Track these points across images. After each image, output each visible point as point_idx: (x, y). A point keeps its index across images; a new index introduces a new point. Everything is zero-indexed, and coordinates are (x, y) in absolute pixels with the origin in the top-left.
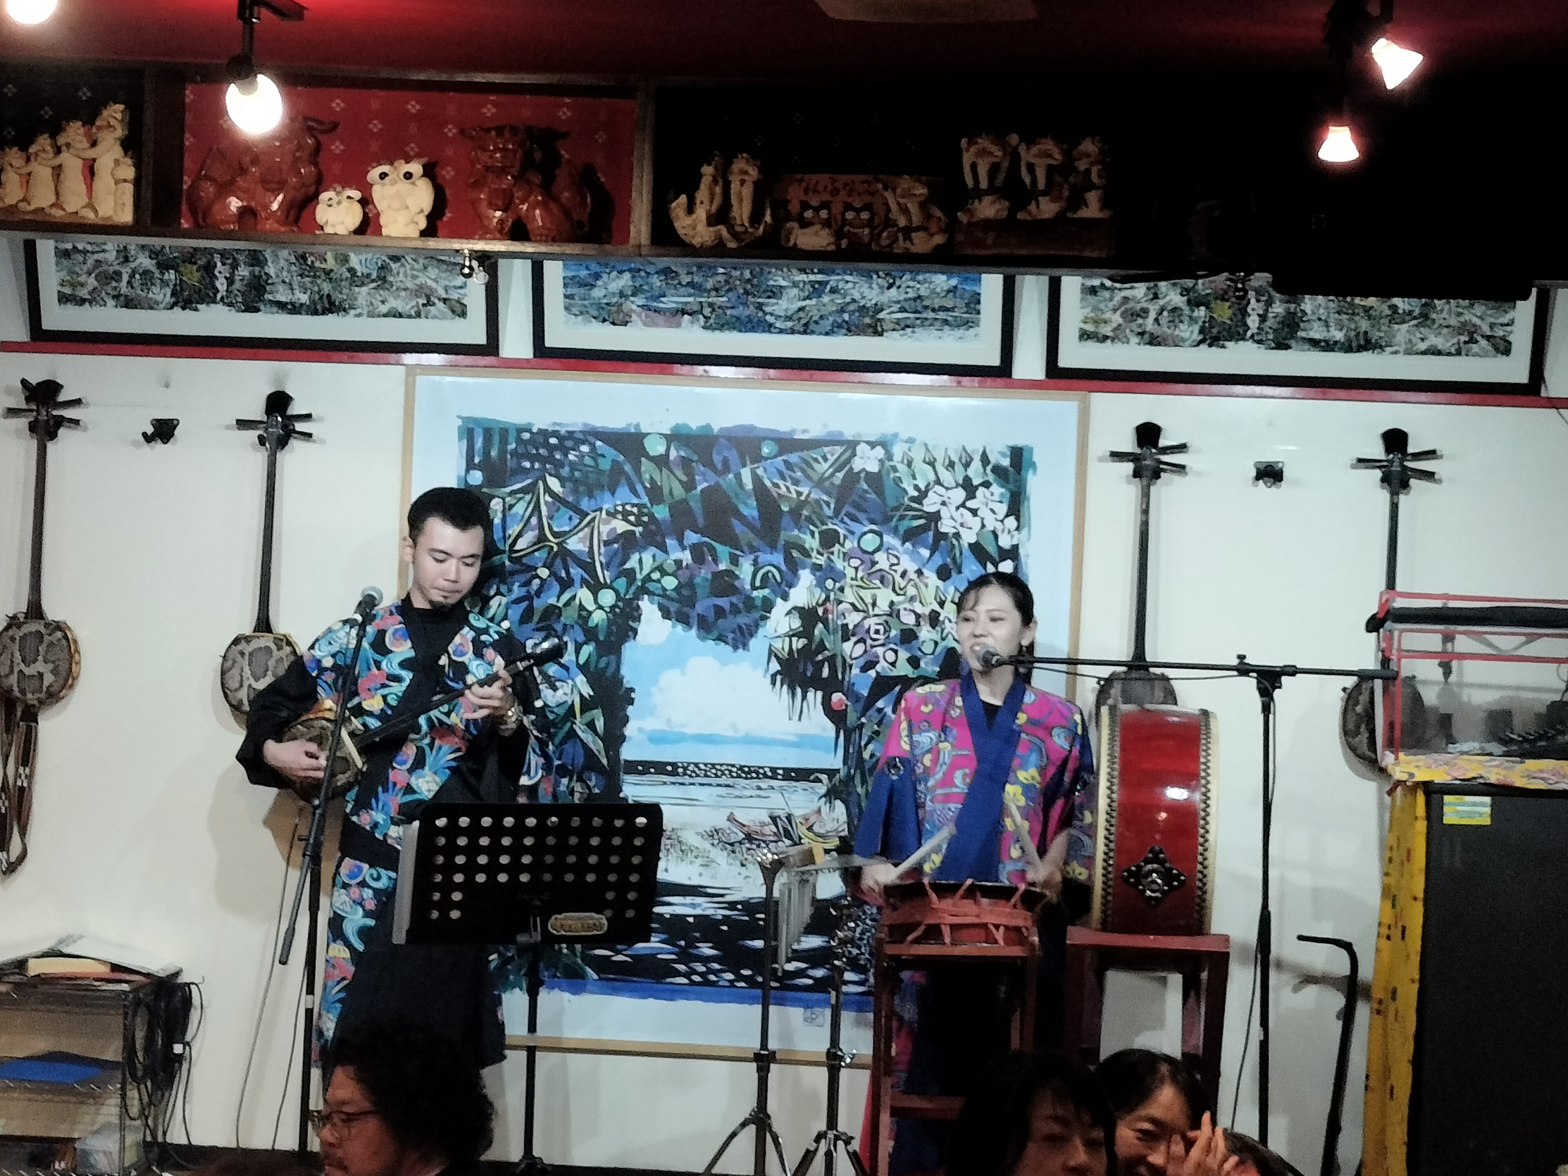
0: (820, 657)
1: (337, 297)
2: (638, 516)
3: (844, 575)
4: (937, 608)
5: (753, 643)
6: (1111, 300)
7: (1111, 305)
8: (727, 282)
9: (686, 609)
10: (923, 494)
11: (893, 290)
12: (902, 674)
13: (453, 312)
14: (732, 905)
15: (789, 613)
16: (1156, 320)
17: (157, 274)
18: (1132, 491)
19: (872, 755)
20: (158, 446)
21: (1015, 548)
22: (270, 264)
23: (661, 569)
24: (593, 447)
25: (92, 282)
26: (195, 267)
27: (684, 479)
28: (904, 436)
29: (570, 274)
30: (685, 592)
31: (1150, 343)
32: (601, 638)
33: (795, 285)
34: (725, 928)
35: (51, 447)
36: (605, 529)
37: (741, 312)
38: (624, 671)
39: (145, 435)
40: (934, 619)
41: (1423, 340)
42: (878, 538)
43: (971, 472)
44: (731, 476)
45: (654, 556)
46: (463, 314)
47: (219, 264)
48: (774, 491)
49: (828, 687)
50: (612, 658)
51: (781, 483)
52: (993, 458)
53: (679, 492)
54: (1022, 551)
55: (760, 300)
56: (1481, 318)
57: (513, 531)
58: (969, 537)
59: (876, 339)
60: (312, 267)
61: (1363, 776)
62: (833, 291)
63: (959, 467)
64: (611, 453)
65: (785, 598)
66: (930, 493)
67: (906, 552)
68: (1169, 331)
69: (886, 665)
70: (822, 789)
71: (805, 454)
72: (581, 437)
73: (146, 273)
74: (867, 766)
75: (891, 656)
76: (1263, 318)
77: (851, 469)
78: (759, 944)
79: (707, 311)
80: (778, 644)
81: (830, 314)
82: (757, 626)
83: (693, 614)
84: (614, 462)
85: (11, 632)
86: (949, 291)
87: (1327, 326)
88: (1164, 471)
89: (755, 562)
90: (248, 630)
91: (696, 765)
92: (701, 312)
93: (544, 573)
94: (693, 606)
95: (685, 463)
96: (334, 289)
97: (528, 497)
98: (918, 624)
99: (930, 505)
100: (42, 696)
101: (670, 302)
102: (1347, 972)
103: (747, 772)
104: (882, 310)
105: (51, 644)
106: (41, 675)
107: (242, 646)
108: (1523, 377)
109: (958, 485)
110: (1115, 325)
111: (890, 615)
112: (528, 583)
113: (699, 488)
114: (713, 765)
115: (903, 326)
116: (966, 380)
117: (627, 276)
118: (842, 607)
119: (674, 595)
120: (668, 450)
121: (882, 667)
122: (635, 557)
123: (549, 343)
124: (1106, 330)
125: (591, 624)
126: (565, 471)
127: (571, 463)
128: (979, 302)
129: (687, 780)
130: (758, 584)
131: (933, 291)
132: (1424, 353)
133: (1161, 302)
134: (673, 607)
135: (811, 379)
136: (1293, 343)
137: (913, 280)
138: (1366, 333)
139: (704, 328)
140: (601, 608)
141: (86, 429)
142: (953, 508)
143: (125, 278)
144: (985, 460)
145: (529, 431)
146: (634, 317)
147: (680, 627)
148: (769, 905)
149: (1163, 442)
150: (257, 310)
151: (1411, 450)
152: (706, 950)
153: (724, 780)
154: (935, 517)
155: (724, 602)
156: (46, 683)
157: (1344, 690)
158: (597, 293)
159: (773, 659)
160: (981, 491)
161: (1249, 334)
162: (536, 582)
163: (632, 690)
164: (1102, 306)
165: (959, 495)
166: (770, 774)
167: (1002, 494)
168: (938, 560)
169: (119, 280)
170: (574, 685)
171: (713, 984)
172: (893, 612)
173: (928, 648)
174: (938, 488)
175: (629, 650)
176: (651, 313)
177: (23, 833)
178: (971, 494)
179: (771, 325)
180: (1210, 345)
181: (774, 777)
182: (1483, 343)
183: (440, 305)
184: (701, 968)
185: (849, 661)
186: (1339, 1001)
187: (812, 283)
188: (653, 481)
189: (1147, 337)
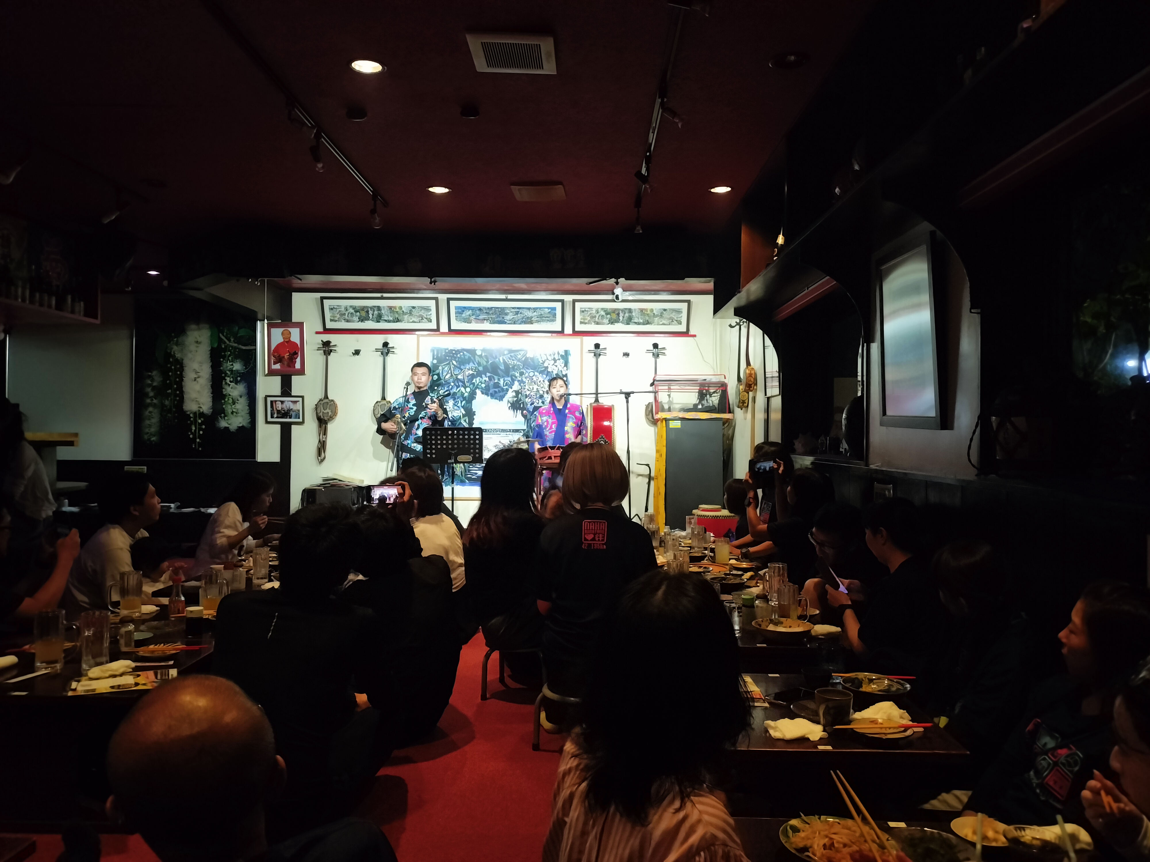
0: (520, 402)
1: (399, 318)
2: (475, 370)
3: (525, 382)
5: (504, 399)
6: (587, 313)
7: (587, 315)
8: (495, 312)
9: (487, 392)
10: (544, 362)
11: (535, 313)
13: (428, 321)
15: (512, 392)
16: (598, 318)
17: (355, 314)
18: (594, 360)
20: (356, 356)
22: (382, 310)
23: (481, 382)
24: (464, 353)
25: (338, 316)
26: (363, 312)
27: (486, 360)
28: (539, 348)
29: (456, 311)
30: (487, 388)
32: (467, 399)
33: (511, 312)
35: (329, 357)
36: (467, 373)
37: (498, 319)
38: (473, 407)
39: (353, 353)
41: (661, 322)
42: (533, 373)
44: (497, 359)
45: (479, 379)
46: (431, 322)
47: (370, 311)
48: (508, 362)
49: (522, 409)
50: (470, 404)
51: (510, 361)
52: (560, 353)
53: (485, 363)
55: (503, 316)
56: (674, 316)
57: (445, 374)
58: (555, 372)
59: (532, 325)
60: (393, 311)
62: (521, 313)
63: (552, 356)
64: (468, 354)
65: (511, 388)
66: (546, 362)
67: (540, 376)
68: (601, 321)
70: (522, 434)
71: (515, 353)
72: (460, 351)
73: (352, 313)
75: (537, 401)
76: (623, 317)
77: (526, 357)
79: (490, 319)
80: (510, 399)
81: (520, 319)
82: (505, 396)
83: (489, 393)
84: (469, 357)
85: (320, 402)
86: (548, 313)
87: (639, 319)
88: (601, 355)
89: (504, 380)
90: (380, 400)
91: (491, 429)
93: (452, 384)
94: (489, 391)
95: (486, 357)
96: (399, 316)
97: (448, 366)
100: (329, 417)
101: (481, 317)
102: (649, 473)
103: (503, 431)
104: (532, 318)
105: (330, 405)
106: (328, 413)
107: (378, 403)
108: (685, 330)
109: (552, 360)
110: (588, 320)
111: (537, 391)
112: (449, 387)
113: (490, 362)
114: (495, 429)
115: (538, 322)
116: (553, 334)
117: (471, 311)
118: (525, 390)
119: (484, 388)
121: (535, 404)
122: (475, 379)
123: (452, 328)
124: (586, 321)
125: (465, 396)
126: (457, 359)
127: (458, 357)
128: (556, 315)
129: (489, 433)
130: (505, 385)
131: (545, 313)
132: (661, 325)
133: (599, 314)
134: (484, 391)
135: (516, 335)
136: (630, 323)
137: (540, 310)
138: (648, 321)
139: (490, 323)
140: (466, 392)
141: (338, 353)
142: (551, 365)
144: (558, 353)
145: (448, 350)
146: (473, 321)
147: (486, 396)
149: (601, 348)
150: (380, 322)
151: (659, 348)
153: (498, 433)
154: (547, 367)
155: (497, 390)
156: (329, 415)
157: (646, 406)
158: (463, 315)
159: (509, 403)
160: (558, 361)
161: (620, 321)
162: (451, 387)
163: (475, 412)
165: (553, 362)
167: (563, 362)
169: (345, 315)
170: (461, 411)
172: (538, 391)
174: (547, 360)
175: (473, 402)
176: (477, 320)
177: (324, 452)
178: (555, 362)
179: (506, 322)
180: (611, 324)
181: (510, 432)
182: (675, 322)
183: (425, 319)
185: (527, 403)
186: (647, 480)
188: (478, 361)
189: (596, 323)
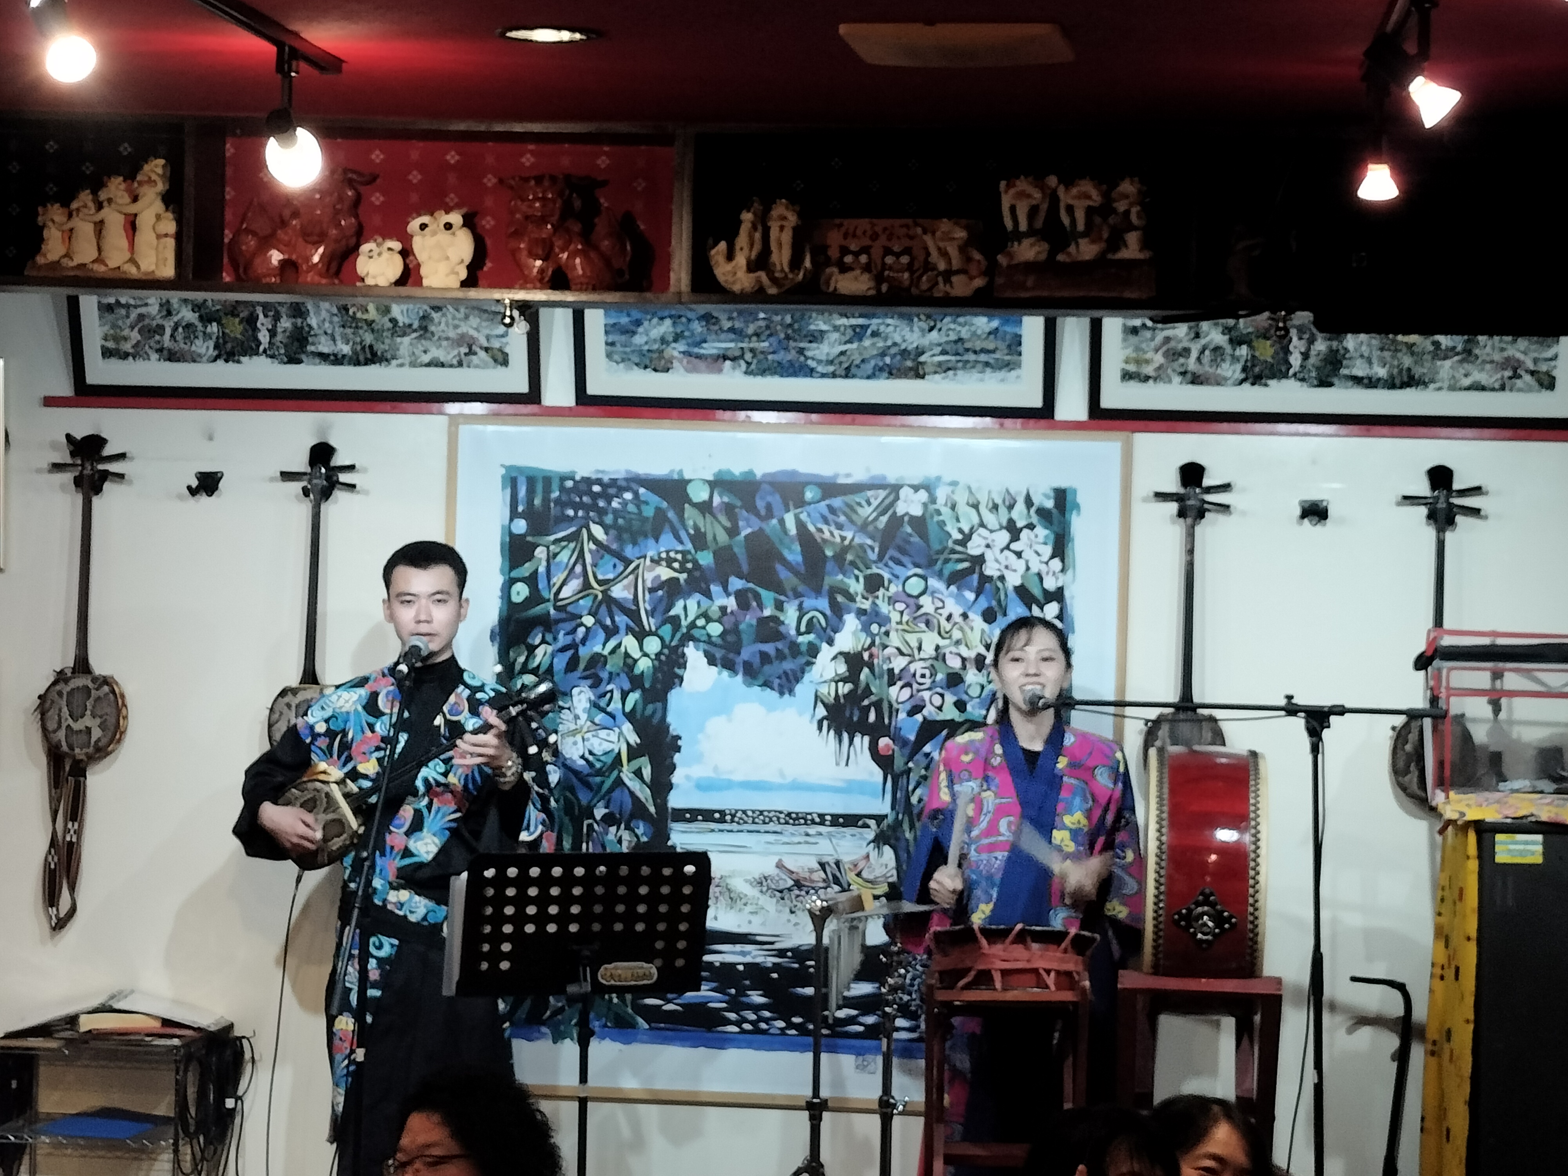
0: (866, 702)
2: (682, 563)
3: (888, 620)
4: (983, 651)
5: (798, 688)
6: (1153, 339)
7: (1153, 344)
8: (768, 327)
9: (731, 656)
10: (967, 538)
11: (934, 333)
12: (948, 718)
13: (495, 361)
14: (781, 953)
15: (835, 658)
16: (1199, 359)
17: (200, 327)
18: (1176, 531)
19: (920, 801)
20: (203, 499)
21: (1060, 590)
22: (312, 314)
23: (705, 615)
24: (636, 494)
25: (135, 336)
26: (237, 320)
27: (728, 524)
28: (947, 478)
29: (611, 321)
30: (730, 638)
31: (1193, 382)
32: (647, 685)
33: (836, 328)
34: (775, 975)
35: (96, 501)
36: (649, 577)
37: (783, 357)
38: (670, 719)
39: (189, 488)
40: (980, 663)
41: (1466, 375)
42: (923, 582)
43: (1015, 515)
44: (774, 521)
45: (699, 603)
46: (505, 362)
47: (261, 316)
48: (817, 536)
49: (875, 732)
50: (659, 705)
51: (825, 528)
52: (1037, 500)
53: (723, 538)
54: (1067, 593)
55: (802, 345)
56: (1525, 353)
57: (557, 579)
58: (1014, 580)
59: (918, 383)
60: (354, 318)
61: (1415, 817)
62: (875, 334)
63: (1003, 510)
64: (654, 500)
65: (831, 642)
66: (974, 536)
67: (951, 595)
68: (1211, 370)
69: (932, 709)
71: (849, 498)
72: (624, 484)
73: (189, 326)
74: (915, 811)
75: (937, 700)
76: (1306, 356)
77: (895, 513)
78: (809, 991)
79: (748, 356)
80: (824, 690)
81: (873, 357)
82: (803, 672)
83: (739, 660)
84: (658, 510)
85: (58, 688)
86: (990, 333)
87: (1370, 363)
88: (1209, 510)
89: (800, 607)
91: (744, 812)
92: (742, 357)
93: (589, 621)
94: (739, 653)
95: (729, 509)
96: (377, 339)
97: (572, 545)
98: (964, 667)
99: (974, 548)
100: (91, 750)
101: (711, 348)
102: (1402, 1014)
103: (794, 819)
104: (923, 353)
105: (98, 699)
106: (88, 730)
107: (289, 698)
110: (1157, 365)
111: (936, 658)
112: (574, 631)
113: (744, 533)
114: (761, 812)
115: (945, 369)
116: (1008, 422)
117: (668, 322)
118: (887, 651)
119: (719, 641)
120: (711, 497)
121: (929, 711)
122: (680, 604)
123: (590, 391)
124: (1149, 370)
125: (637, 671)
126: (609, 519)
127: (615, 511)
128: (1020, 344)
130: (803, 628)
131: (974, 334)
132: (1468, 388)
134: (719, 654)
135: (853, 423)
136: (1335, 381)
137: (954, 322)
138: (1409, 370)
139: (746, 373)
140: (646, 655)
141: (133, 483)
142: (997, 550)
143: (168, 332)
144: (1029, 502)
145: (573, 479)
146: (676, 364)
147: (725, 673)
148: (819, 952)
149: (1207, 482)
150: (299, 362)
151: (1456, 486)
152: (757, 998)
153: (771, 827)
154: (980, 560)
155: (769, 648)
156: (95, 738)
157: (1394, 728)
158: (639, 340)
159: (820, 704)
160: (1025, 534)
161: (1291, 372)
162: (581, 631)
163: (679, 738)
164: (1144, 346)
165: (1005, 536)
166: (817, 820)
167: (1046, 537)
168: (983, 603)
169: (162, 335)
170: (621, 734)
171: (764, 1032)
172: (940, 656)
173: (975, 691)
174: (982, 531)
175: (674, 697)
176: (693, 359)
177: (72, 888)
178: (1015, 537)
179: (812, 370)
180: (1253, 384)
181: (822, 823)
182: (1527, 378)
183: (482, 354)
184: (752, 1017)
185: (895, 705)
186: (1393, 1042)
187: (853, 327)
188: (696, 528)
189: (1189, 376)
